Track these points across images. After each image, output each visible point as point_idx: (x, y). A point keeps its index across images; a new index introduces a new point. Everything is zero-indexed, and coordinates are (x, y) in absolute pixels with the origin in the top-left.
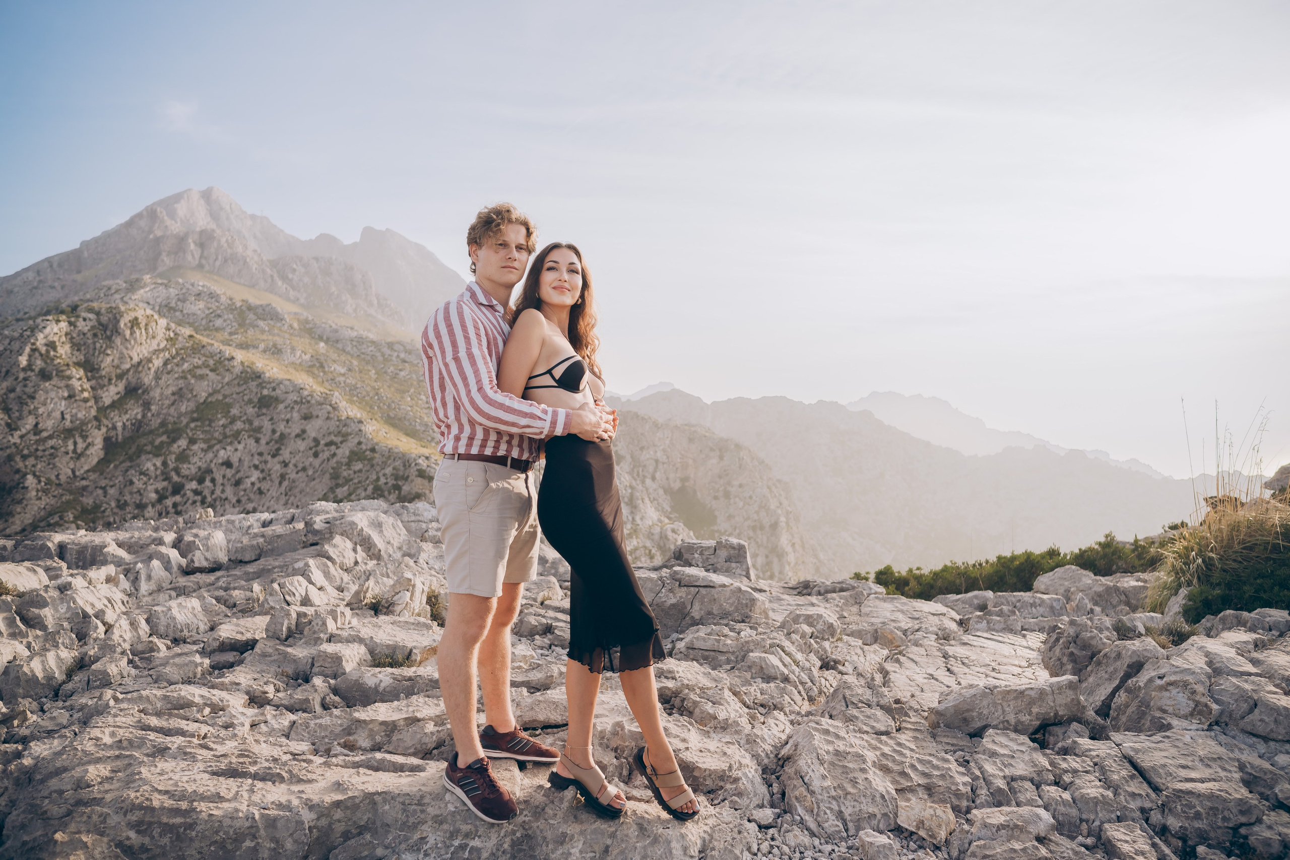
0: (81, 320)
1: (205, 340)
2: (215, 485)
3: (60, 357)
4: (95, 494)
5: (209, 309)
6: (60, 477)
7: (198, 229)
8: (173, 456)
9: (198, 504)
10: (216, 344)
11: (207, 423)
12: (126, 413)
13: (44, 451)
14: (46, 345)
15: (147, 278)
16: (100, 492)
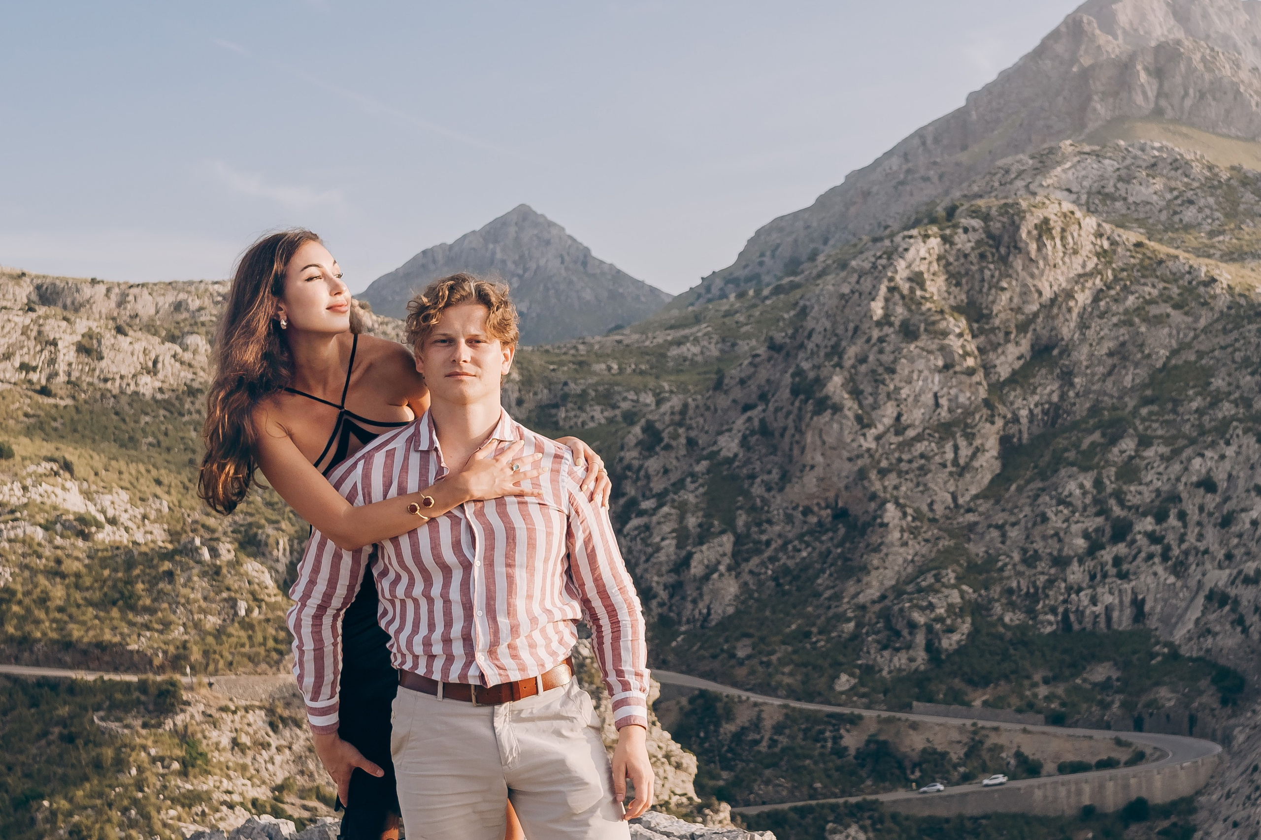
0: (960, 231)
1: (1163, 250)
2: (1185, 526)
3: (930, 299)
4: (988, 538)
5: (1172, 190)
6: (935, 507)
7: (1153, 44)
8: (1113, 470)
9: (1157, 560)
10: (1182, 255)
11: (1170, 406)
12: (1034, 392)
13: (910, 461)
14: (910, 279)
15: (1066, 145)
16: (995, 534)
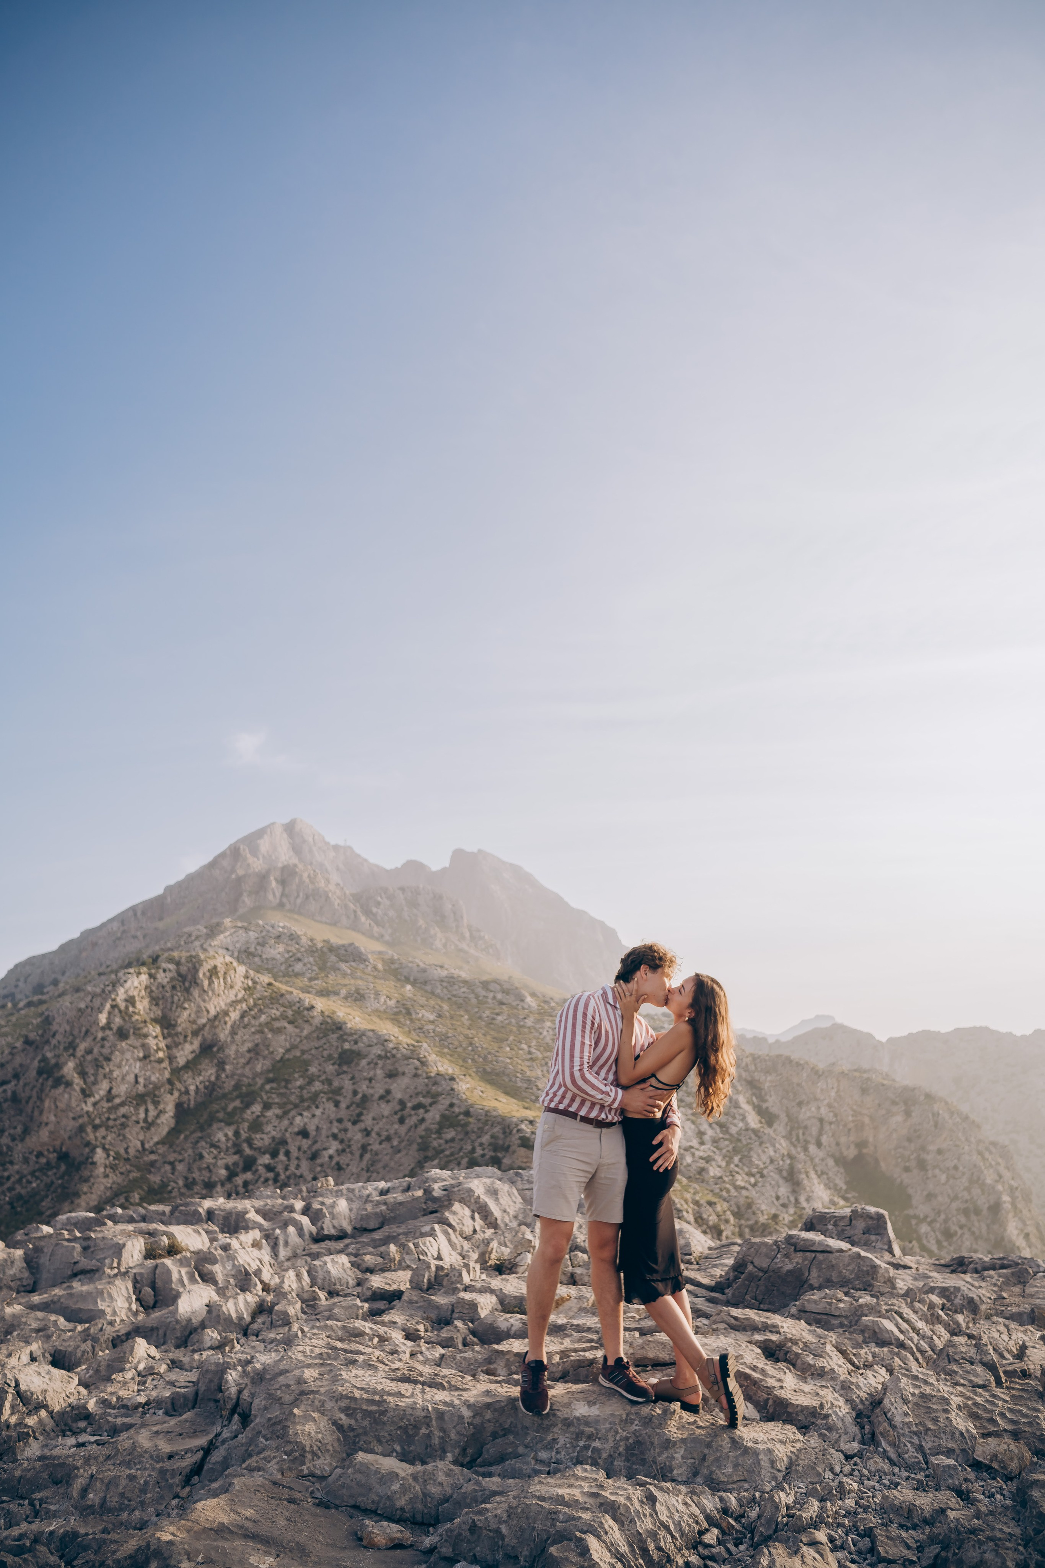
0: (161, 971)
1: (284, 988)
2: (289, 1160)
3: (139, 1014)
4: (163, 1170)
5: (288, 952)
6: (130, 1150)
7: (280, 865)
8: (246, 1125)
9: (270, 1182)
10: (295, 992)
11: (283, 1084)
12: (200, 1075)
13: (115, 1120)
14: (126, 1000)
15: (227, 922)
16: (168, 1168)
